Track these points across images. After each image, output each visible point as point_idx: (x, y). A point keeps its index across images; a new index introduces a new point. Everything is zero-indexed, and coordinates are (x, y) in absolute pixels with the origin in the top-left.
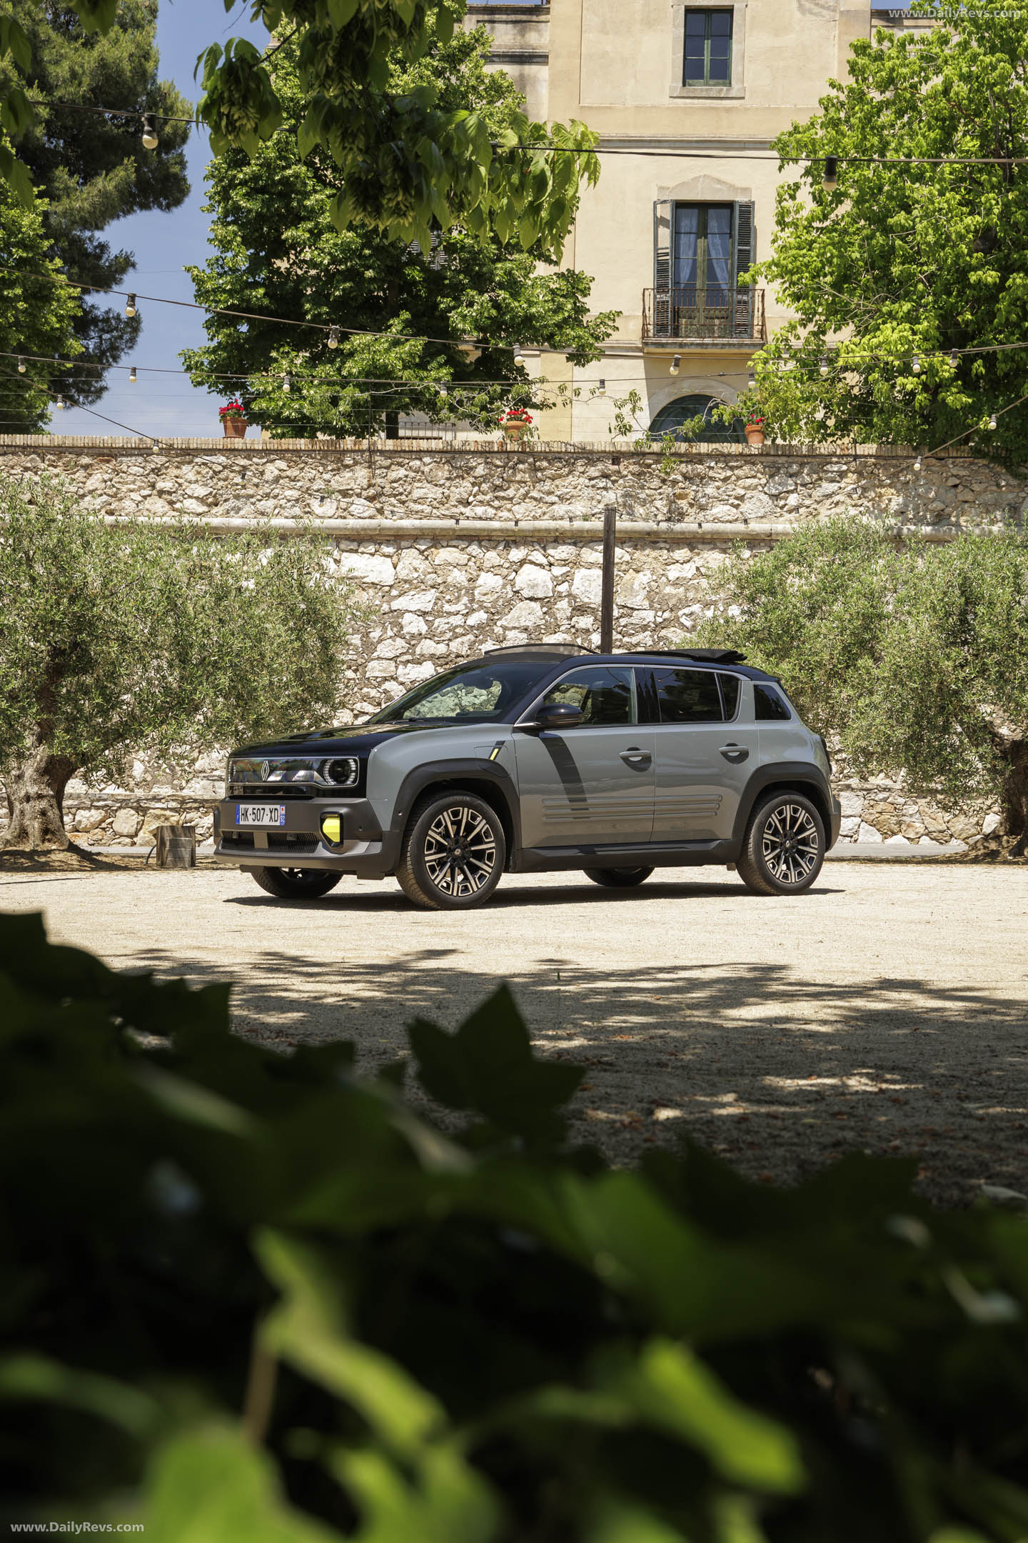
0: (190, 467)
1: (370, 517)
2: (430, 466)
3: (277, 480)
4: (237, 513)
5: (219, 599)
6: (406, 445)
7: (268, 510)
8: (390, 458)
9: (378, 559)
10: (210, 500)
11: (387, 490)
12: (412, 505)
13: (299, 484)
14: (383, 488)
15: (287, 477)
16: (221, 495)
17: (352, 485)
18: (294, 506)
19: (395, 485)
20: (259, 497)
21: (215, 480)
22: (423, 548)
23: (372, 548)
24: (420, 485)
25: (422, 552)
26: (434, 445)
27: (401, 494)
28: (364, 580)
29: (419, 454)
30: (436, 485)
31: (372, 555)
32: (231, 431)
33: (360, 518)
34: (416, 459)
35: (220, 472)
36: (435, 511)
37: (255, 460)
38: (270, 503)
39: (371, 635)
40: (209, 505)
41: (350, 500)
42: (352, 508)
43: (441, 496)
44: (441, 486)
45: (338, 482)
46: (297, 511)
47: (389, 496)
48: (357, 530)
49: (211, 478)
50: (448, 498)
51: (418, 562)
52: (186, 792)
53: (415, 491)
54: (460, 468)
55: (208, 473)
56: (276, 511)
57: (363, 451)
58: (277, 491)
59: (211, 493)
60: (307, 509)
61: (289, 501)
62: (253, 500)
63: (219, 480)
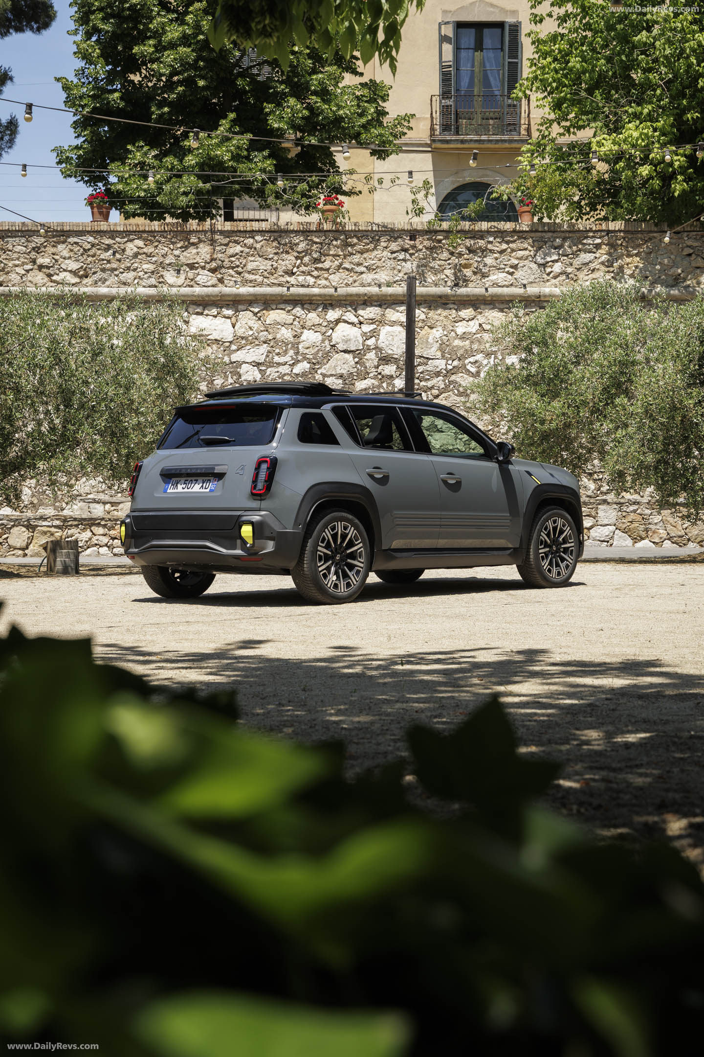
0: (64, 246)
1: (213, 286)
2: (261, 244)
3: (136, 255)
4: (104, 283)
5: (95, 355)
6: (241, 226)
7: (129, 281)
8: (228, 237)
9: (219, 321)
10: (81, 273)
11: (227, 263)
12: (247, 276)
13: (154, 259)
14: (223, 262)
15: (144, 253)
16: (91, 269)
17: (198, 259)
18: (150, 277)
19: (233, 259)
20: (121, 270)
21: (85, 257)
22: (256, 310)
23: (214, 311)
24: (253, 259)
25: (255, 314)
26: (264, 226)
27: (238, 266)
28: (209, 337)
29: (252, 233)
30: (266, 259)
31: (215, 316)
32: (97, 216)
33: (204, 286)
34: (250, 237)
35: (89, 250)
36: (265, 280)
37: (117, 239)
38: (131, 275)
39: (215, 382)
40: (81, 277)
41: (196, 272)
42: (198, 279)
43: (270, 267)
44: (270, 259)
45: (186, 257)
46: (153, 281)
47: (228, 268)
48: (202, 296)
49: (82, 255)
50: (276, 269)
51: (253, 322)
52: (66, 513)
53: (249, 264)
54: (285, 244)
55: (79, 251)
56: (136, 281)
57: (205, 232)
58: (136, 265)
59: (82, 267)
60: (161, 280)
61: (146, 273)
62: (116, 273)
63: (89, 256)
